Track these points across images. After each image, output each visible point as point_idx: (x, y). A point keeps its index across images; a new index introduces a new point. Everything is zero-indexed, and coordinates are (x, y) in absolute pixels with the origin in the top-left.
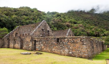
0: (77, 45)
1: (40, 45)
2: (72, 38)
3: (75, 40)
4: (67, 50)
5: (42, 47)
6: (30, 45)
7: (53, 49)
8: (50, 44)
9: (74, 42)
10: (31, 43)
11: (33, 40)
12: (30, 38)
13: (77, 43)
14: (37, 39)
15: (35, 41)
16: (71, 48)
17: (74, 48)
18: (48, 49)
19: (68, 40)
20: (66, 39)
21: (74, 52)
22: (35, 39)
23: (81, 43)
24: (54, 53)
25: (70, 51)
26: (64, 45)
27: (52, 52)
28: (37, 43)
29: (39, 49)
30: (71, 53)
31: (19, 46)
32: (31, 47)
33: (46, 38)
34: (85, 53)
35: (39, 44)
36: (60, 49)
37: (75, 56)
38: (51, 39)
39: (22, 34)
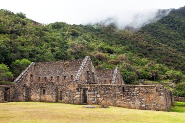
0: (152, 96)
1: (95, 96)
2: (145, 87)
3: (150, 90)
4: (138, 103)
5: (100, 99)
6: (76, 97)
7: (118, 102)
8: (112, 95)
9: (147, 92)
10: (79, 93)
11: (81, 89)
12: (76, 85)
13: (152, 93)
14: (89, 87)
15: (85, 90)
16: (143, 99)
17: (148, 100)
18: (109, 102)
19: (139, 90)
20: (136, 88)
21: (148, 104)
22: (86, 87)
23: (157, 93)
24: (119, 106)
25: (142, 104)
26: (134, 96)
27: (115, 105)
28: (88, 93)
29: (94, 102)
30: (144, 106)
31: (54, 98)
32: (78, 99)
33: (106, 86)
34: (162, 105)
35: (94, 94)
36: (128, 101)
37: (150, 109)
38: (113, 87)
39: (42, 77)
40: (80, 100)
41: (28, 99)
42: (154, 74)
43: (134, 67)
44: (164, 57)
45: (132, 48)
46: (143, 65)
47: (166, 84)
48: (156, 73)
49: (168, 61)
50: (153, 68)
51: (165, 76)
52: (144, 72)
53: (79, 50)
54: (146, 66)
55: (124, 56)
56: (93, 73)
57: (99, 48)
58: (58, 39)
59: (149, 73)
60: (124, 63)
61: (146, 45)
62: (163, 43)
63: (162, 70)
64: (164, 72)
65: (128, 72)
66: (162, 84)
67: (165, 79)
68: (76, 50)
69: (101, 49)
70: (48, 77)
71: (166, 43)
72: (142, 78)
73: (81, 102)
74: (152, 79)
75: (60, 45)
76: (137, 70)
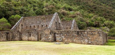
0: (95, 36)
1: (61, 37)
2: (91, 31)
3: (94, 33)
4: (86, 41)
5: (64, 39)
6: (49, 37)
7: (74, 40)
8: (71, 36)
9: (92, 34)
10: (51, 35)
11: (52, 33)
12: (49, 31)
13: (95, 35)
14: (57, 32)
15: (55, 33)
16: (90, 39)
17: (92, 39)
18: (69, 40)
19: (88, 33)
20: (86, 32)
21: (92, 41)
22: (56, 32)
23: (98, 35)
24: (75, 43)
25: (89, 41)
26: (84, 36)
27: (73, 42)
28: (57, 35)
29: (60, 41)
30: (90, 42)
31: (37, 39)
33: (67, 31)
34: (101, 42)
35: (60, 36)
36: (81, 40)
37: (93, 44)
38: (72, 31)
39: (29, 26)
40: (52, 39)
41: (21, 40)
42: (97, 23)
43: (85, 19)
44: (103, 12)
45: (84, 7)
46: (90, 17)
47: (104, 29)
48: (98, 22)
49: (105, 15)
50: (96, 19)
51: (104, 25)
52: (91, 22)
53: (51, 9)
54: (92, 18)
55: (78, 12)
56: (60, 23)
57: (63, 7)
58: (37, 2)
59: (94, 23)
60: (79, 17)
61: (92, 5)
62: (103, 3)
63: (102, 21)
64: (103, 22)
65: (81, 23)
66: (101, 29)
67: (104, 26)
68: (49, 9)
69: (65, 8)
70: (32, 26)
71: (105, 3)
72: (89, 26)
73: (53, 41)
74: (95, 26)
75: (38, 6)
76: (86, 21)
